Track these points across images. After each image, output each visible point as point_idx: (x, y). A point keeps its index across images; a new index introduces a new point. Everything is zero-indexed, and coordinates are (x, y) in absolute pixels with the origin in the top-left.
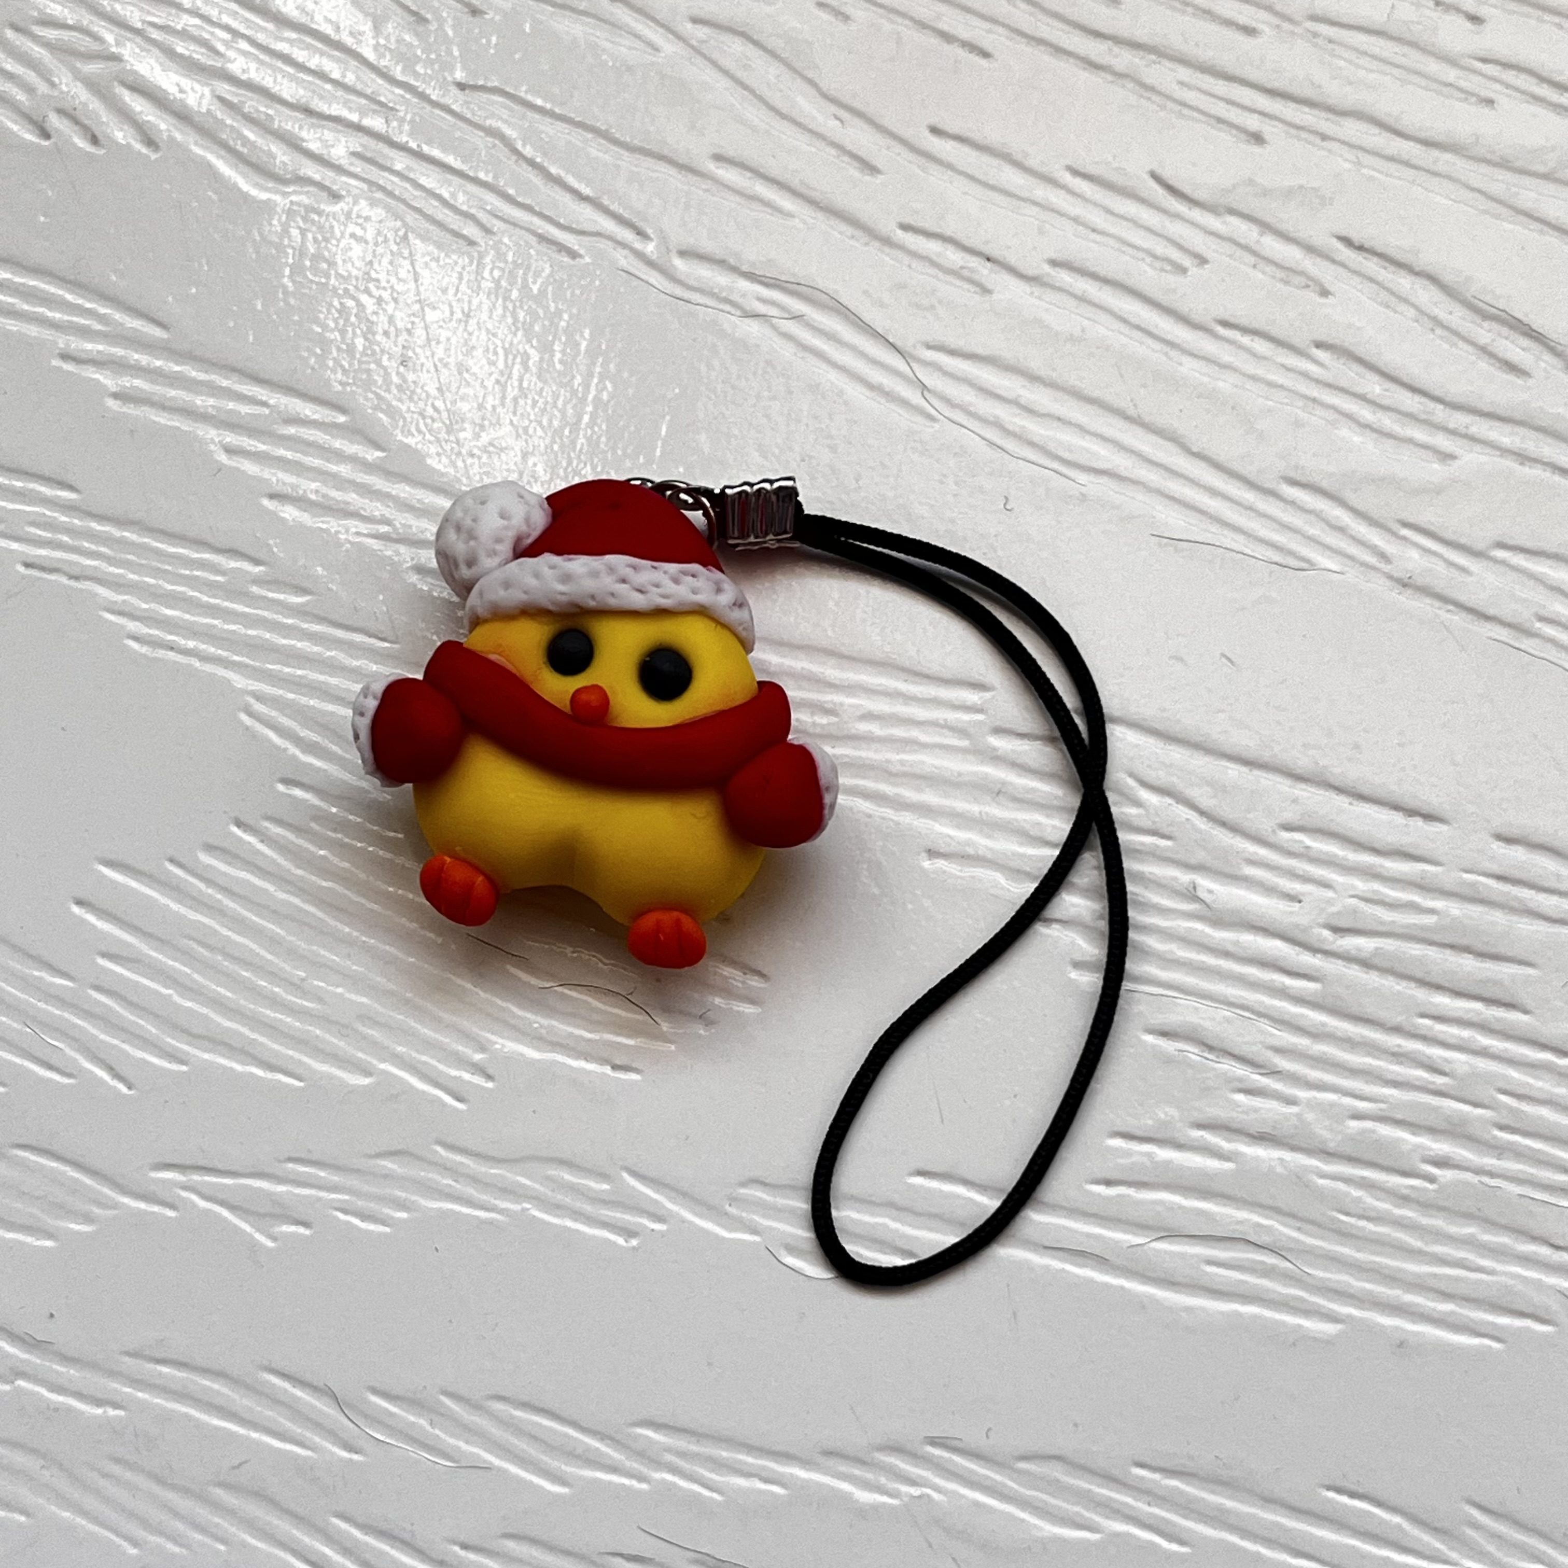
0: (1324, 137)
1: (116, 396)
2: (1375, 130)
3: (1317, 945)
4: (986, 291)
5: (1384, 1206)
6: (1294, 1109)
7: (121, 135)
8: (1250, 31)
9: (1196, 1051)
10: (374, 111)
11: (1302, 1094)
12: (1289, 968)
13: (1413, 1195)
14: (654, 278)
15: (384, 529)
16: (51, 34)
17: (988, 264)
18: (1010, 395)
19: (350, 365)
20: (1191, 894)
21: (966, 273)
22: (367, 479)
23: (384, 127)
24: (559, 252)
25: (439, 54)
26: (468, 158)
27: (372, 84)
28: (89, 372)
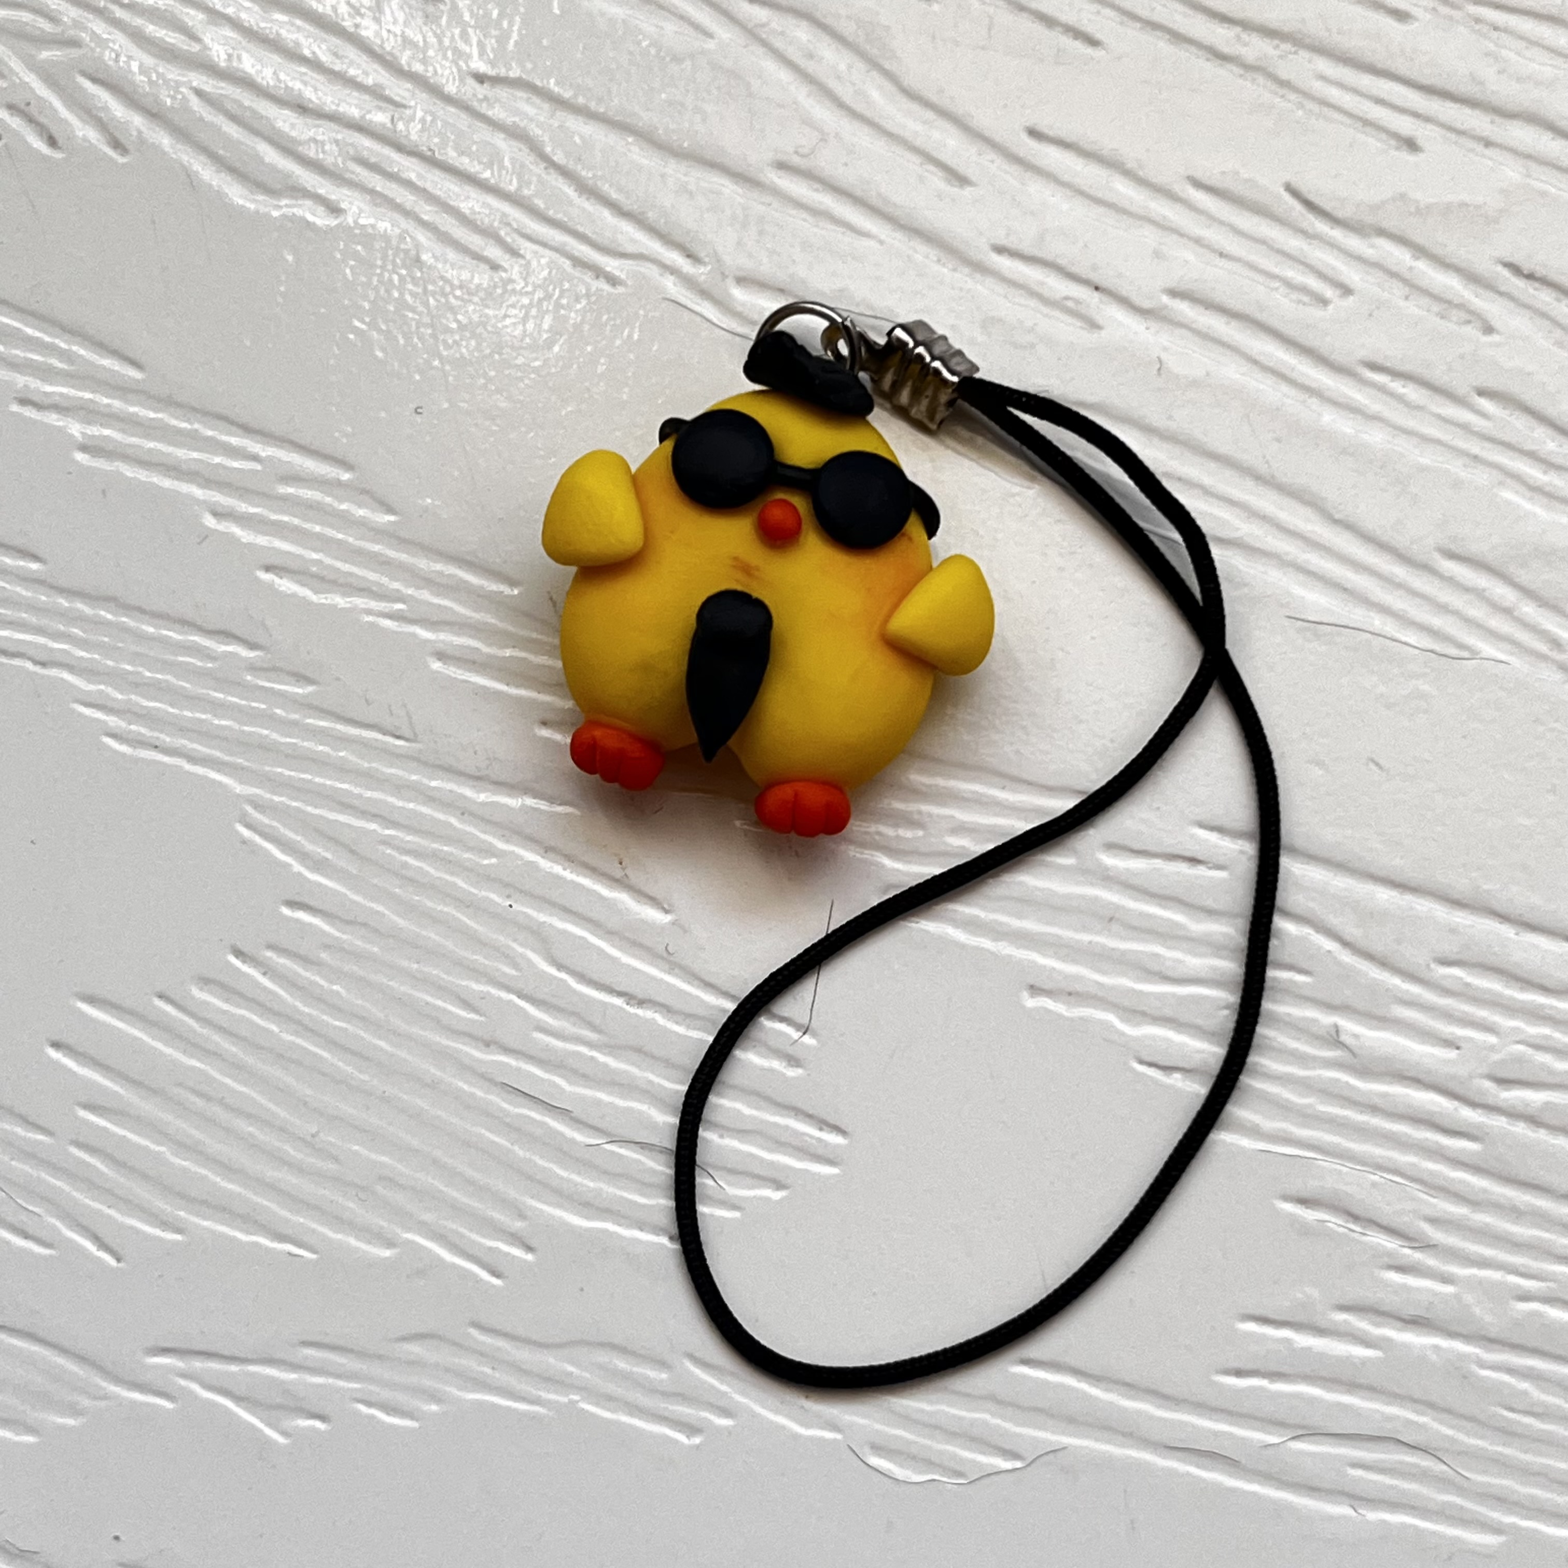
0: (1488, 143)
1: (84, 448)
3: (1478, 1098)
4: (1094, 325)
6: (1449, 1289)
7: (83, 133)
9: (1340, 1222)
10: (380, 108)
11: (1462, 1271)
12: (1447, 1127)
14: (708, 310)
15: (400, 606)
17: (1096, 295)
20: (1334, 1039)
21: (1070, 304)
22: (377, 548)
23: (389, 125)
24: (597, 277)
25: (452, 38)
26: (490, 165)
27: (374, 75)
28: (53, 419)
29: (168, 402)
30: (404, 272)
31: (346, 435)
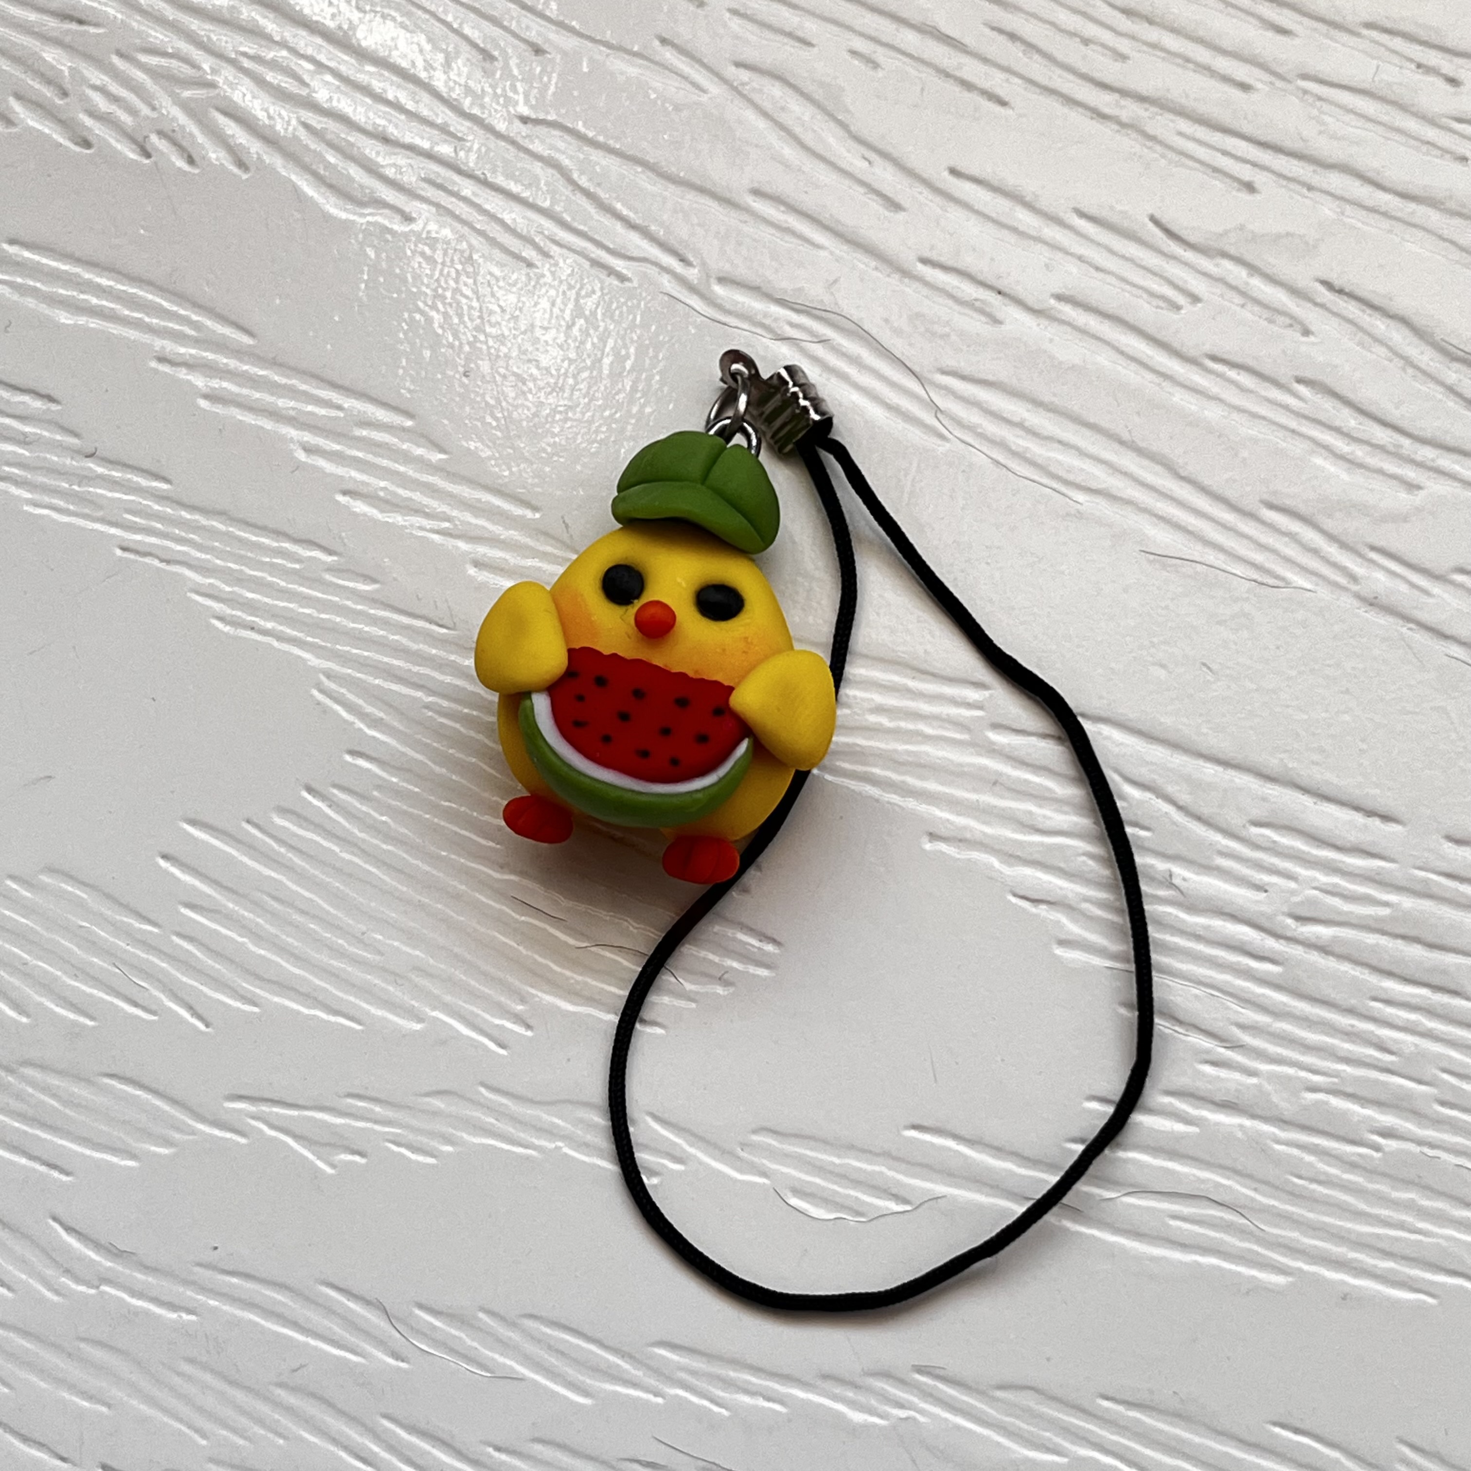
0: (1310, 188)
1: (206, 397)
2: (1357, 183)
3: (1280, 931)
4: (996, 321)
5: (1333, 1171)
6: (1254, 1080)
7: (216, 155)
8: (1245, 87)
10: (445, 141)
11: (1264, 1067)
12: (1255, 953)
13: (1361, 1162)
14: (695, 302)
15: (446, 525)
16: (153, 61)
17: (999, 297)
18: (1016, 419)
19: (418, 373)
20: (1169, 881)
21: (977, 304)
22: (430, 479)
23: (453, 155)
24: (609, 275)
25: (504, 90)
26: (528, 186)
27: (443, 115)
28: (182, 374)
29: (275, 363)
30: (459, 267)
31: (410, 391)
